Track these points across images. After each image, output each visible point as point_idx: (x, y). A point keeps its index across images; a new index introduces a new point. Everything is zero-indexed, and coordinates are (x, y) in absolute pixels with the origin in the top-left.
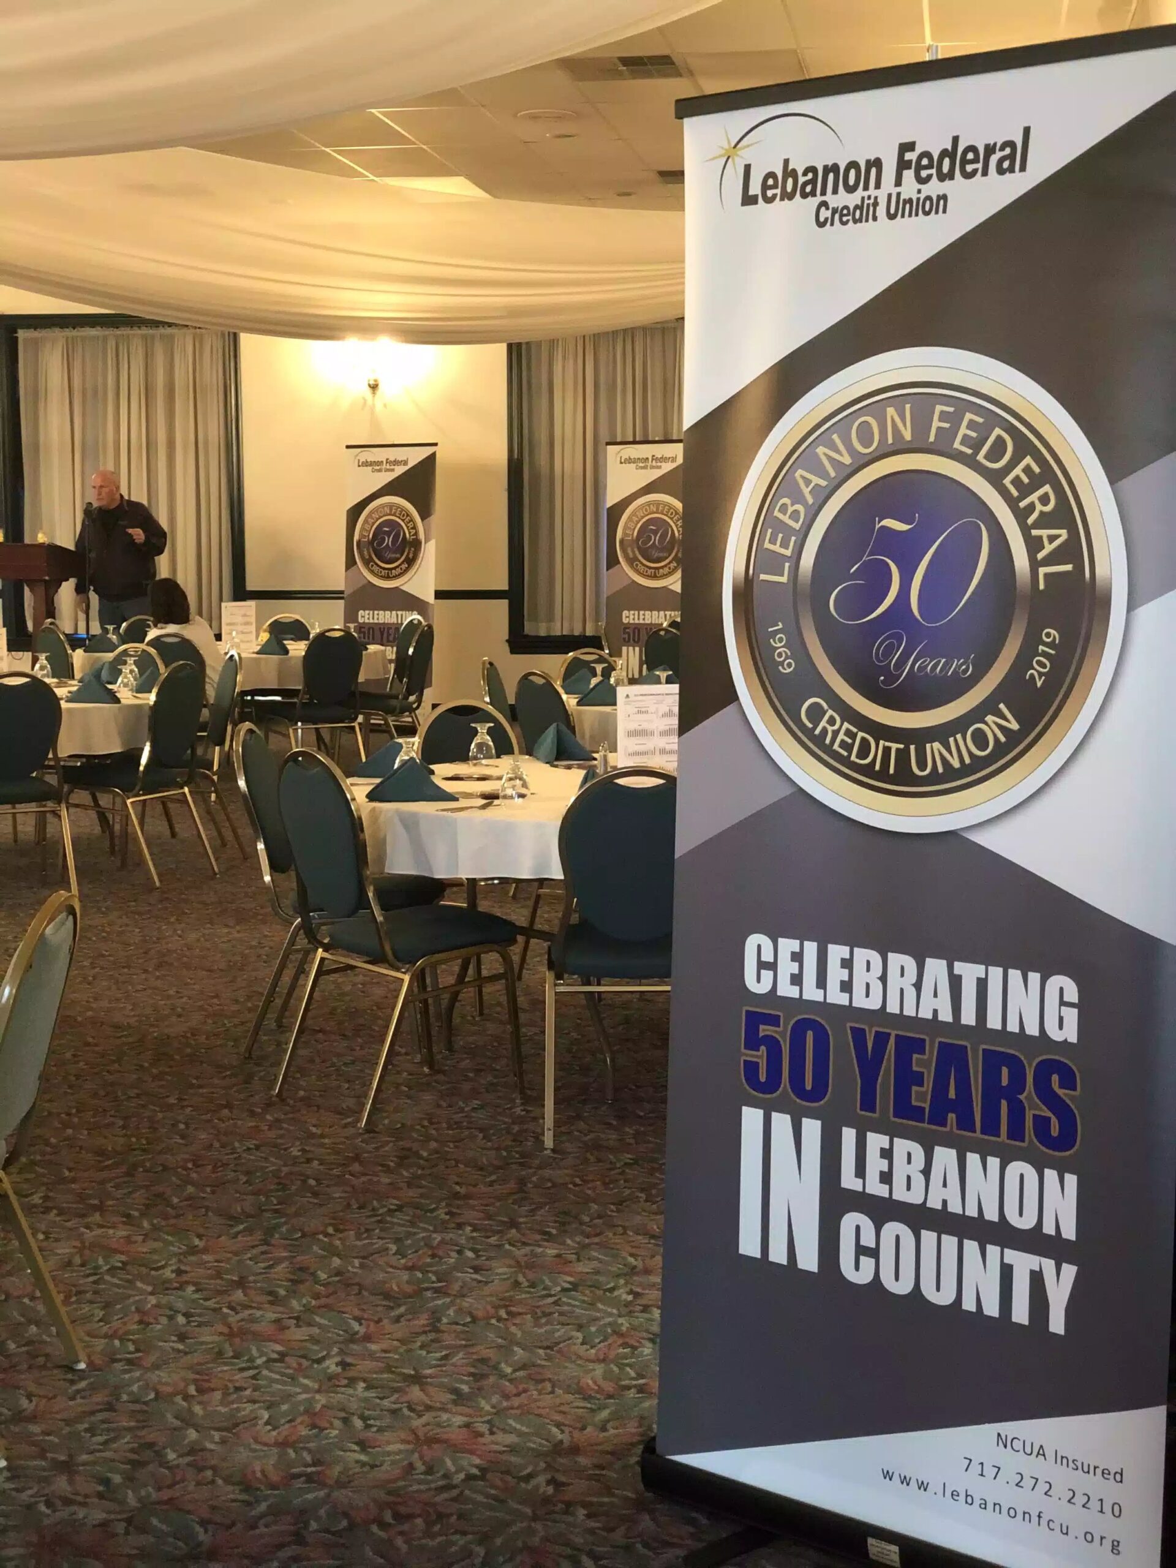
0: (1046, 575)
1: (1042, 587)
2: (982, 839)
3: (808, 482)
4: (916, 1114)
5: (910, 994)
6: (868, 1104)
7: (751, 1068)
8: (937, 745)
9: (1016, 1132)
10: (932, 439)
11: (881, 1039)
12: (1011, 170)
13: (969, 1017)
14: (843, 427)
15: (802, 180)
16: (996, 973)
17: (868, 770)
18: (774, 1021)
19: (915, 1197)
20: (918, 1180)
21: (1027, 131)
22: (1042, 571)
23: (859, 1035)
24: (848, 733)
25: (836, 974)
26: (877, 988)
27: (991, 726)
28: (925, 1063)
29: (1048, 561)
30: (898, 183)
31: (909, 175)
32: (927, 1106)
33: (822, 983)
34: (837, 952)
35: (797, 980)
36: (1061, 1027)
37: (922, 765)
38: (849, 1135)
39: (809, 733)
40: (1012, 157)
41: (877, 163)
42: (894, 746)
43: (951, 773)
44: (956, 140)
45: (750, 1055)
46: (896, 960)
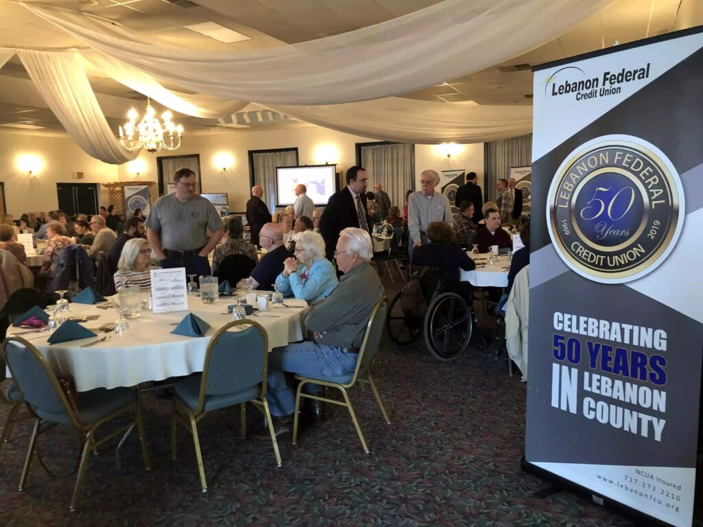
0: (655, 204)
1: (653, 207)
2: (632, 286)
3: (574, 177)
4: (609, 369)
5: (607, 333)
6: (593, 365)
7: (556, 352)
8: (616, 257)
9: (643, 377)
10: (615, 162)
11: (597, 346)
12: (643, 77)
13: (627, 341)
14: (585, 160)
15: (572, 87)
16: (636, 328)
17: (593, 264)
18: (563, 338)
19: (608, 394)
20: (610, 389)
21: (649, 65)
22: (653, 203)
23: (590, 344)
24: (587, 253)
25: (582, 325)
26: (596, 330)
27: (635, 251)
28: (612, 354)
29: (656, 199)
30: (604, 85)
31: (607, 82)
32: (613, 367)
33: (578, 328)
34: (583, 319)
35: (570, 326)
36: (660, 345)
37: (611, 263)
38: (586, 374)
39: (574, 252)
40: (643, 73)
41: (597, 80)
42: (602, 257)
43: (621, 266)
44: (624, 70)
45: (556, 348)
46: (602, 322)
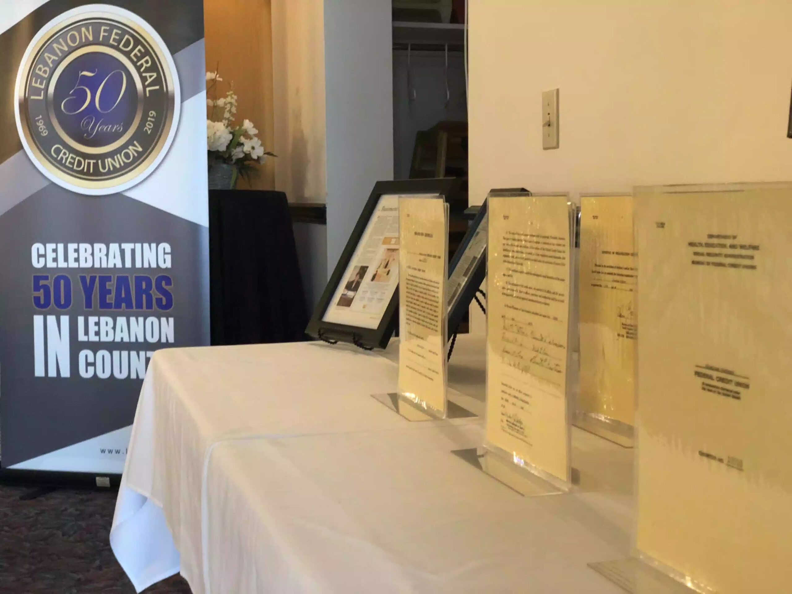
0: (150, 91)
1: (148, 95)
2: (130, 194)
3: (50, 58)
4: (109, 306)
5: (104, 259)
6: (89, 304)
7: (37, 299)
8: (110, 160)
9: (149, 306)
10: (101, 39)
11: (93, 279)
13: (128, 265)
14: (64, 36)
16: (138, 246)
17: (82, 172)
18: (46, 278)
19: (110, 339)
20: (111, 332)
22: (148, 89)
23: (83, 279)
24: (72, 158)
25: (72, 255)
26: (90, 258)
27: (131, 150)
28: (111, 285)
29: (150, 85)
32: (113, 302)
33: (66, 259)
34: (72, 247)
35: (55, 260)
36: (165, 262)
37: (104, 168)
38: (81, 320)
39: (55, 159)
42: (92, 162)
43: (116, 170)
45: (37, 294)
46: (97, 246)
